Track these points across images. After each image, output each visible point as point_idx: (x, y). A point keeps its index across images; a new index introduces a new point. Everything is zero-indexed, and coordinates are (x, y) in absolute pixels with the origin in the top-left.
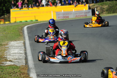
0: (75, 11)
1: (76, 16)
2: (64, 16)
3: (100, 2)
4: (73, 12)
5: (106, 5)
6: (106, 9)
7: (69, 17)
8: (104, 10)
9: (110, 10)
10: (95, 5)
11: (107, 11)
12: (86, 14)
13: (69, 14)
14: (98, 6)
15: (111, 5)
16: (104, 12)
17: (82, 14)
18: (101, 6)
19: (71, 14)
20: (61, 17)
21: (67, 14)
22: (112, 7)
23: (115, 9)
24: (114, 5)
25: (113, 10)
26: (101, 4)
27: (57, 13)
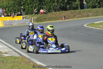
0: (17, 20)
1: (18, 24)
2: (9, 23)
3: (31, 14)
4: (16, 21)
5: (36, 16)
6: (35, 19)
7: (13, 25)
8: (34, 20)
9: (38, 20)
10: (27, 17)
11: (36, 21)
12: (25, 22)
13: (12, 22)
14: (29, 17)
15: (39, 16)
16: (34, 22)
17: (23, 22)
18: (31, 17)
19: (14, 22)
20: (7, 24)
21: (11, 22)
22: (40, 18)
23: (42, 19)
24: (41, 16)
25: (41, 20)
26: (32, 16)
27: (4, 21)
